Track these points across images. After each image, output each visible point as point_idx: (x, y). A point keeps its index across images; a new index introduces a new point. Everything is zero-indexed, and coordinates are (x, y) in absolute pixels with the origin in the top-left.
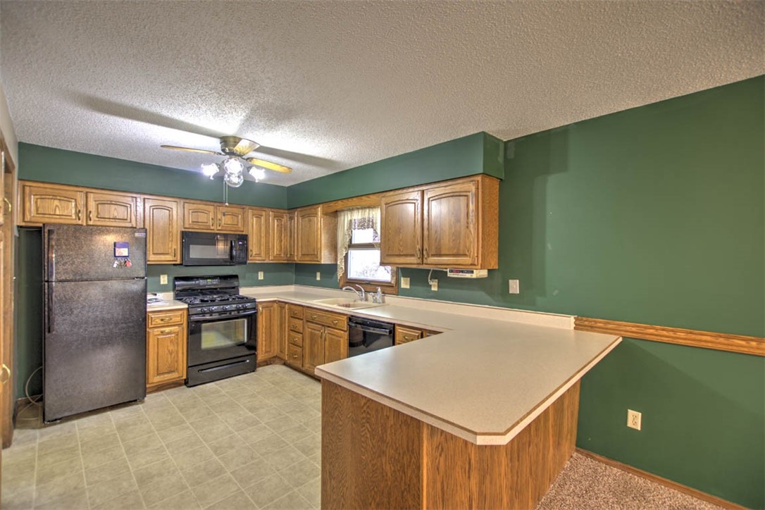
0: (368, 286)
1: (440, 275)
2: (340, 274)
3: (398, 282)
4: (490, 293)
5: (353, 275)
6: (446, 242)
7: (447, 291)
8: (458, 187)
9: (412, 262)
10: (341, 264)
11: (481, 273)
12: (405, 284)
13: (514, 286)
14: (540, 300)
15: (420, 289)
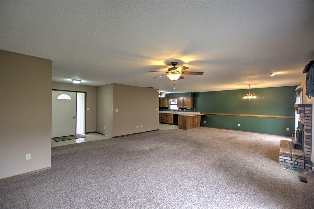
0: (174, 110)
1: (185, 109)
2: (169, 109)
3: (179, 110)
4: (191, 110)
5: (171, 109)
6: (186, 104)
7: (186, 111)
8: (188, 98)
9: (182, 107)
10: (169, 107)
11: (190, 108)
12: (180, 110)
13: (194, 110)
14: (197, 111)
15: (182, 110)
